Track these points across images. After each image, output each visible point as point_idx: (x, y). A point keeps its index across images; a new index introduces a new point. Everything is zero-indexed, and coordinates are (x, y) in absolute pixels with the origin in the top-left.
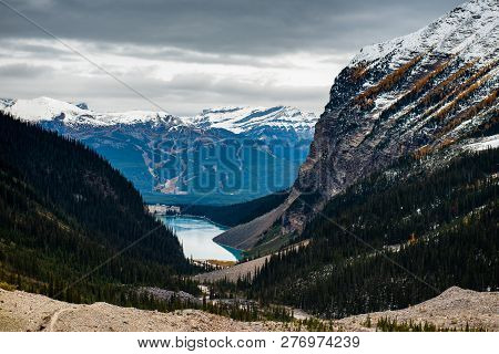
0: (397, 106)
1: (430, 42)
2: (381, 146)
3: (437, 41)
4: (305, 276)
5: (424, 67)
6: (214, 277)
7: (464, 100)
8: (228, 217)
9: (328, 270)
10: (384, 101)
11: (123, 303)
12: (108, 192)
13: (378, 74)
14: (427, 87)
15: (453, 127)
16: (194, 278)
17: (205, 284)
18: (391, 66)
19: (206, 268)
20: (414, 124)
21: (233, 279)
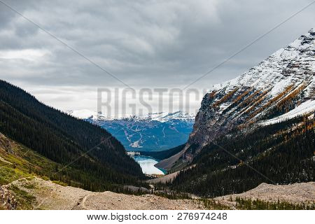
0: (230, 108)
1: (241, 82)
2: (224, 125)
3: (245, 82)
4: (195, 180)
5: (240, 92)
6: (155, 181)
7: (257, 105)
8: (159, 156)
9: (205, 177)
10: (224, 106)
11: (118, 192)
12: (111, 146)
13: (220, 96)
14: (241, 100)
15: (253, 116)
16: (148, 181)
17: (152, 184)
18: (226, 92)
19: (152, 177)
20: (237, 116)
21: (164, 182)
